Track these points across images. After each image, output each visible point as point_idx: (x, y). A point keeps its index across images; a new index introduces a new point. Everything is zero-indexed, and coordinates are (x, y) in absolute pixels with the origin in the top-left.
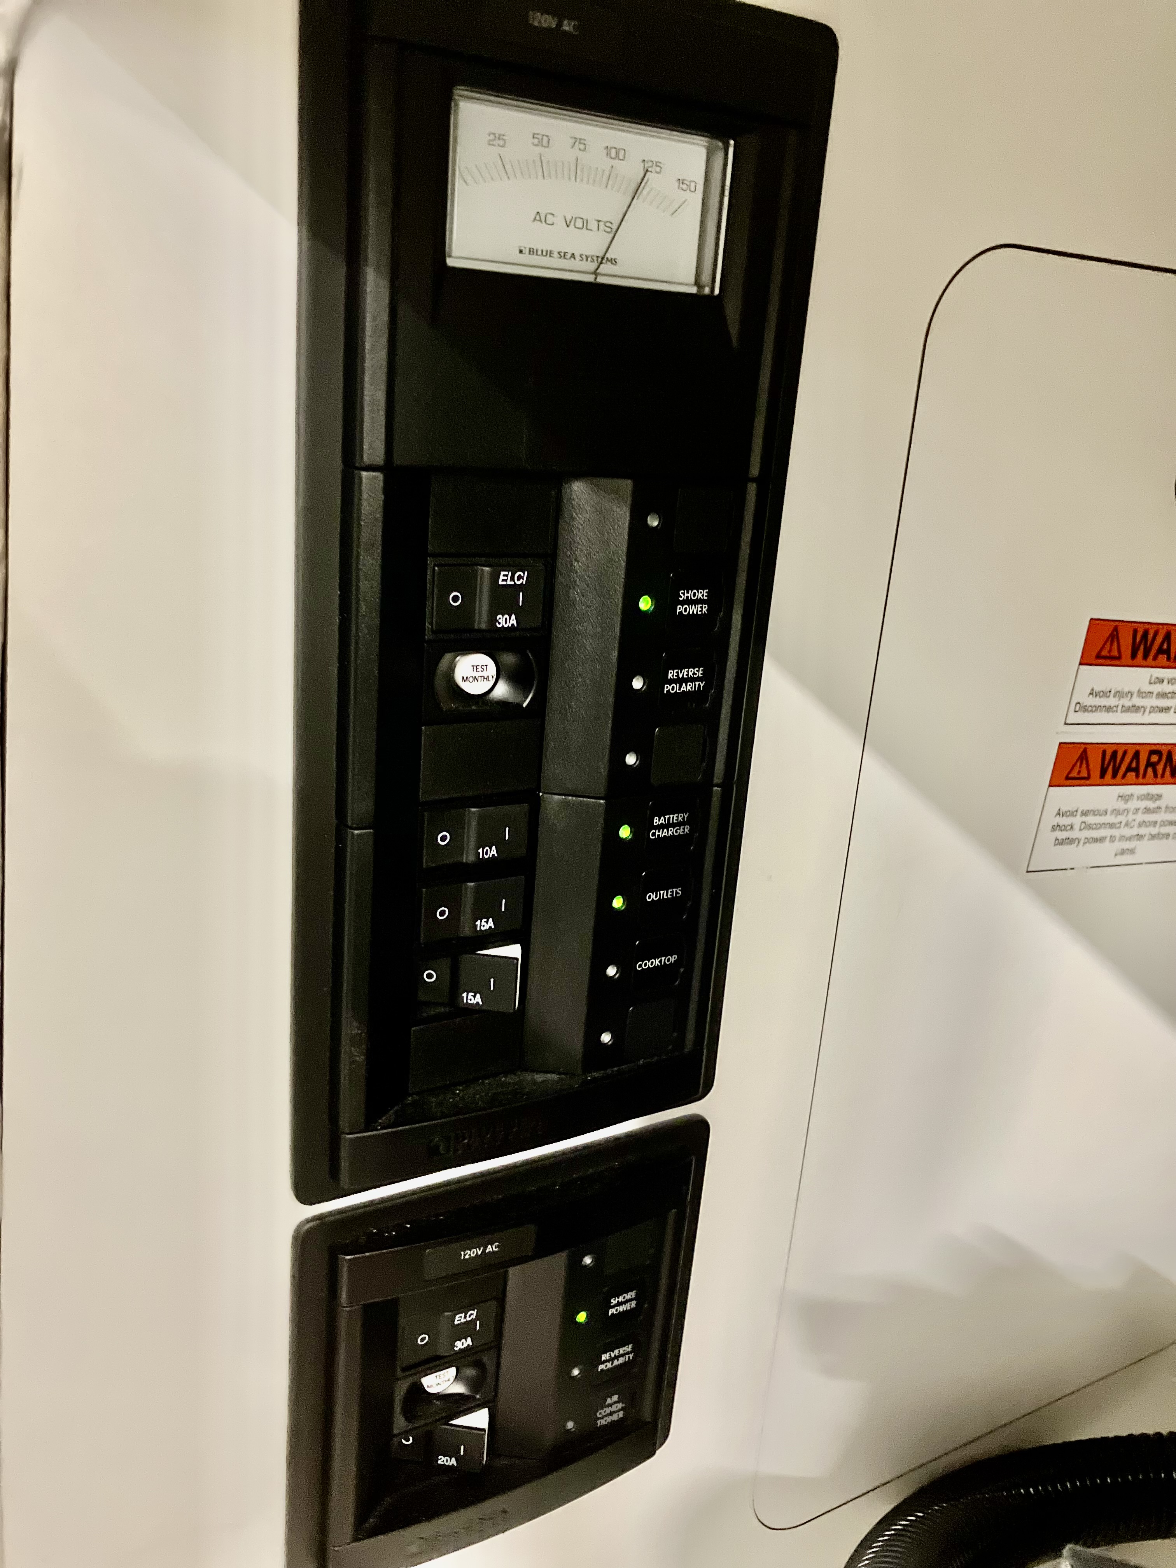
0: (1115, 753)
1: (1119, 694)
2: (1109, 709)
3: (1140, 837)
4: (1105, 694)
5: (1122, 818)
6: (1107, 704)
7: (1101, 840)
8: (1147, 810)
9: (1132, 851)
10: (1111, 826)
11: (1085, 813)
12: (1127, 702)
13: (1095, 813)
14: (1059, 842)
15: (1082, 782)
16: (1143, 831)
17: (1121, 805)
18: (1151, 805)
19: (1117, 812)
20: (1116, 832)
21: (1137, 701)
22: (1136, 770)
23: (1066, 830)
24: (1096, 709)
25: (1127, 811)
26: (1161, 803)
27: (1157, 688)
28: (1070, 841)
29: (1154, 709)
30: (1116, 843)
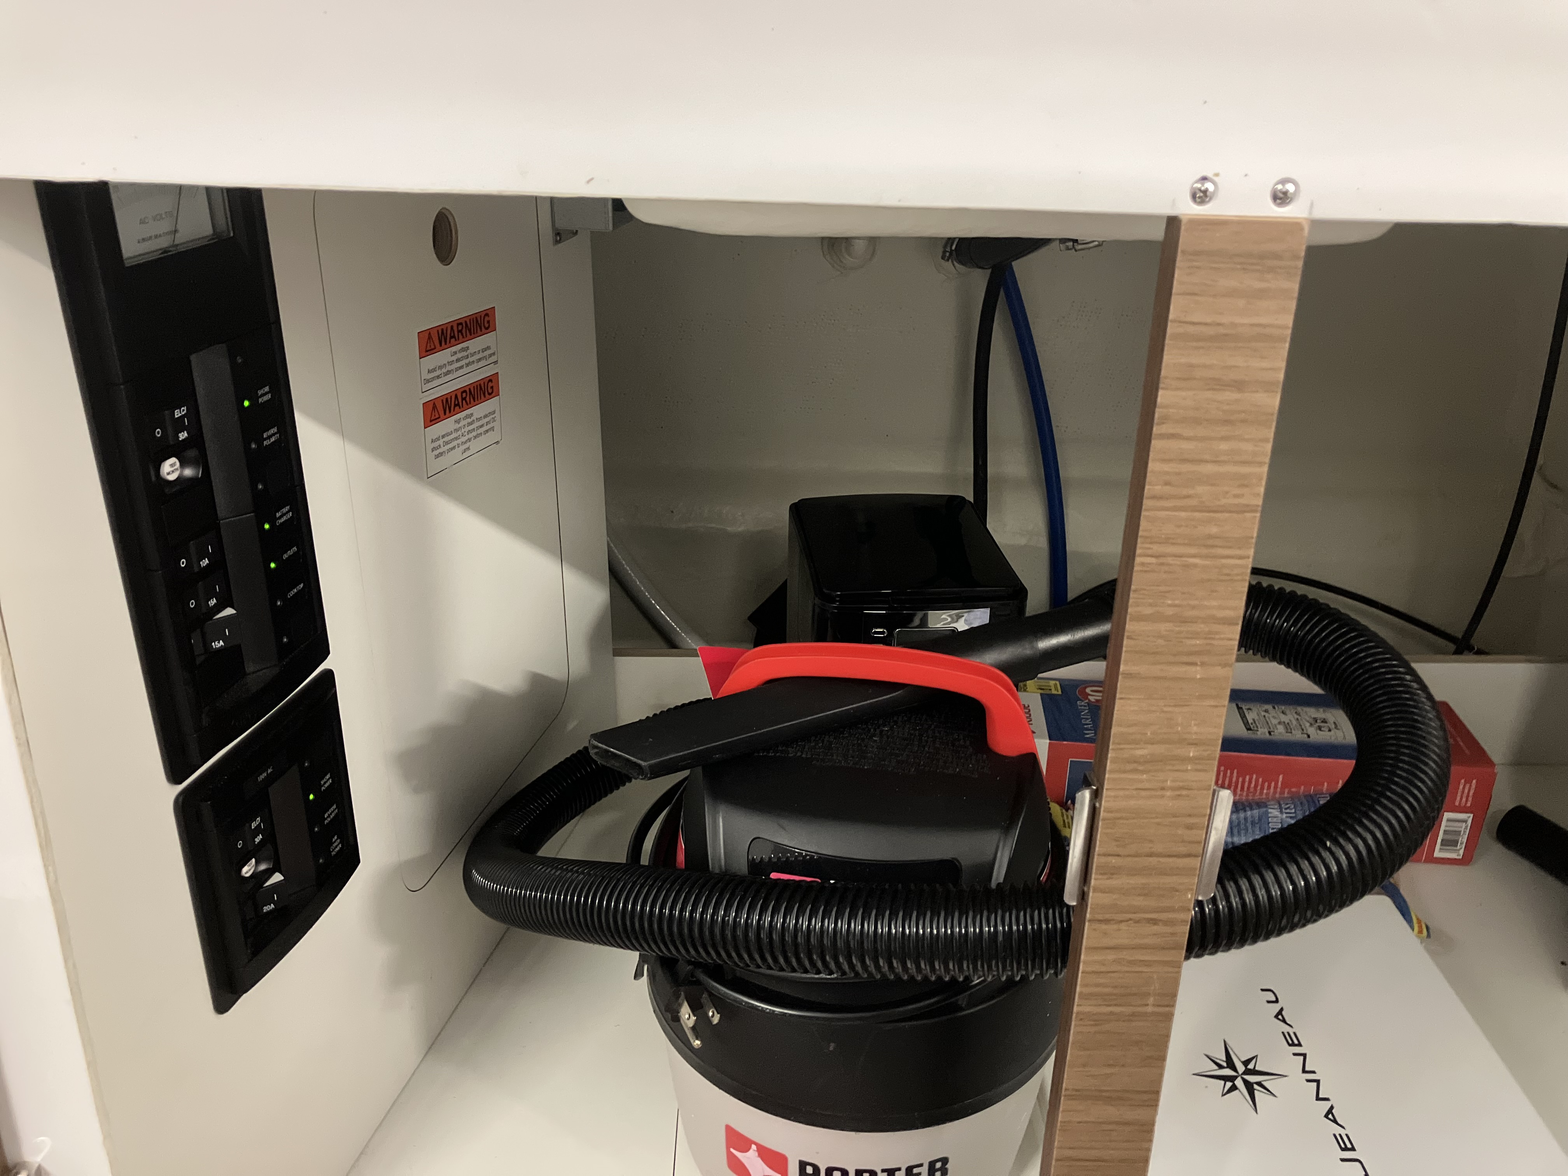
0: (447, 399)
1: (440, 367)
2: (438, 377)
3: (469, 440)
4: (434, 370)
5: (460, 433)
6: (437, 375)
7: (454, 448)
8: (470, 424)
9: (468, 448)
10: (456, 439)
11: (443, 437)
12: (444, 370)
13: (448, 434)
14: (437, 456)
15: (438, 420)
16: (471, 435)
17: (457, 426)
18: (469, 420)
19: (456, 430)
20: (459, 441)
21: (449, 368)
22: (458, 405)
23: (438, 449)
24: (433, 379)
25: (460, 428)
26: (473, 418)
27: (454, 358)
28: (441, 454)
29: (457, 369)
30: (461, 447)
